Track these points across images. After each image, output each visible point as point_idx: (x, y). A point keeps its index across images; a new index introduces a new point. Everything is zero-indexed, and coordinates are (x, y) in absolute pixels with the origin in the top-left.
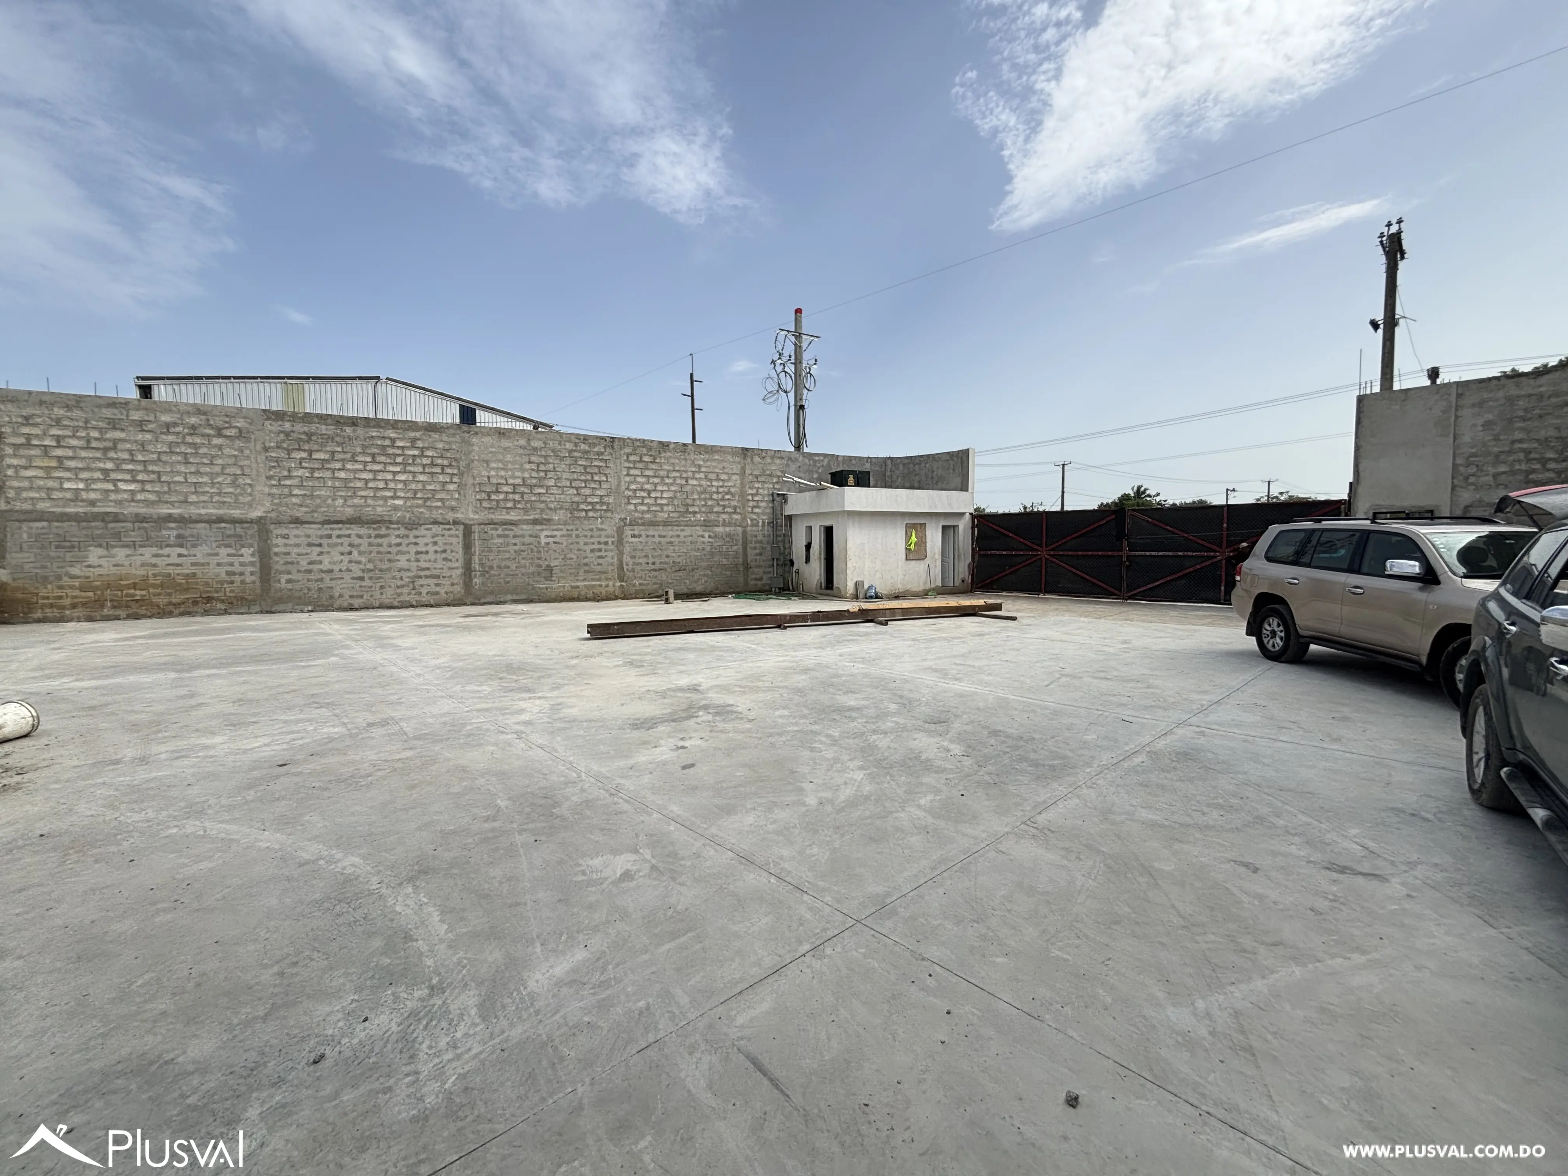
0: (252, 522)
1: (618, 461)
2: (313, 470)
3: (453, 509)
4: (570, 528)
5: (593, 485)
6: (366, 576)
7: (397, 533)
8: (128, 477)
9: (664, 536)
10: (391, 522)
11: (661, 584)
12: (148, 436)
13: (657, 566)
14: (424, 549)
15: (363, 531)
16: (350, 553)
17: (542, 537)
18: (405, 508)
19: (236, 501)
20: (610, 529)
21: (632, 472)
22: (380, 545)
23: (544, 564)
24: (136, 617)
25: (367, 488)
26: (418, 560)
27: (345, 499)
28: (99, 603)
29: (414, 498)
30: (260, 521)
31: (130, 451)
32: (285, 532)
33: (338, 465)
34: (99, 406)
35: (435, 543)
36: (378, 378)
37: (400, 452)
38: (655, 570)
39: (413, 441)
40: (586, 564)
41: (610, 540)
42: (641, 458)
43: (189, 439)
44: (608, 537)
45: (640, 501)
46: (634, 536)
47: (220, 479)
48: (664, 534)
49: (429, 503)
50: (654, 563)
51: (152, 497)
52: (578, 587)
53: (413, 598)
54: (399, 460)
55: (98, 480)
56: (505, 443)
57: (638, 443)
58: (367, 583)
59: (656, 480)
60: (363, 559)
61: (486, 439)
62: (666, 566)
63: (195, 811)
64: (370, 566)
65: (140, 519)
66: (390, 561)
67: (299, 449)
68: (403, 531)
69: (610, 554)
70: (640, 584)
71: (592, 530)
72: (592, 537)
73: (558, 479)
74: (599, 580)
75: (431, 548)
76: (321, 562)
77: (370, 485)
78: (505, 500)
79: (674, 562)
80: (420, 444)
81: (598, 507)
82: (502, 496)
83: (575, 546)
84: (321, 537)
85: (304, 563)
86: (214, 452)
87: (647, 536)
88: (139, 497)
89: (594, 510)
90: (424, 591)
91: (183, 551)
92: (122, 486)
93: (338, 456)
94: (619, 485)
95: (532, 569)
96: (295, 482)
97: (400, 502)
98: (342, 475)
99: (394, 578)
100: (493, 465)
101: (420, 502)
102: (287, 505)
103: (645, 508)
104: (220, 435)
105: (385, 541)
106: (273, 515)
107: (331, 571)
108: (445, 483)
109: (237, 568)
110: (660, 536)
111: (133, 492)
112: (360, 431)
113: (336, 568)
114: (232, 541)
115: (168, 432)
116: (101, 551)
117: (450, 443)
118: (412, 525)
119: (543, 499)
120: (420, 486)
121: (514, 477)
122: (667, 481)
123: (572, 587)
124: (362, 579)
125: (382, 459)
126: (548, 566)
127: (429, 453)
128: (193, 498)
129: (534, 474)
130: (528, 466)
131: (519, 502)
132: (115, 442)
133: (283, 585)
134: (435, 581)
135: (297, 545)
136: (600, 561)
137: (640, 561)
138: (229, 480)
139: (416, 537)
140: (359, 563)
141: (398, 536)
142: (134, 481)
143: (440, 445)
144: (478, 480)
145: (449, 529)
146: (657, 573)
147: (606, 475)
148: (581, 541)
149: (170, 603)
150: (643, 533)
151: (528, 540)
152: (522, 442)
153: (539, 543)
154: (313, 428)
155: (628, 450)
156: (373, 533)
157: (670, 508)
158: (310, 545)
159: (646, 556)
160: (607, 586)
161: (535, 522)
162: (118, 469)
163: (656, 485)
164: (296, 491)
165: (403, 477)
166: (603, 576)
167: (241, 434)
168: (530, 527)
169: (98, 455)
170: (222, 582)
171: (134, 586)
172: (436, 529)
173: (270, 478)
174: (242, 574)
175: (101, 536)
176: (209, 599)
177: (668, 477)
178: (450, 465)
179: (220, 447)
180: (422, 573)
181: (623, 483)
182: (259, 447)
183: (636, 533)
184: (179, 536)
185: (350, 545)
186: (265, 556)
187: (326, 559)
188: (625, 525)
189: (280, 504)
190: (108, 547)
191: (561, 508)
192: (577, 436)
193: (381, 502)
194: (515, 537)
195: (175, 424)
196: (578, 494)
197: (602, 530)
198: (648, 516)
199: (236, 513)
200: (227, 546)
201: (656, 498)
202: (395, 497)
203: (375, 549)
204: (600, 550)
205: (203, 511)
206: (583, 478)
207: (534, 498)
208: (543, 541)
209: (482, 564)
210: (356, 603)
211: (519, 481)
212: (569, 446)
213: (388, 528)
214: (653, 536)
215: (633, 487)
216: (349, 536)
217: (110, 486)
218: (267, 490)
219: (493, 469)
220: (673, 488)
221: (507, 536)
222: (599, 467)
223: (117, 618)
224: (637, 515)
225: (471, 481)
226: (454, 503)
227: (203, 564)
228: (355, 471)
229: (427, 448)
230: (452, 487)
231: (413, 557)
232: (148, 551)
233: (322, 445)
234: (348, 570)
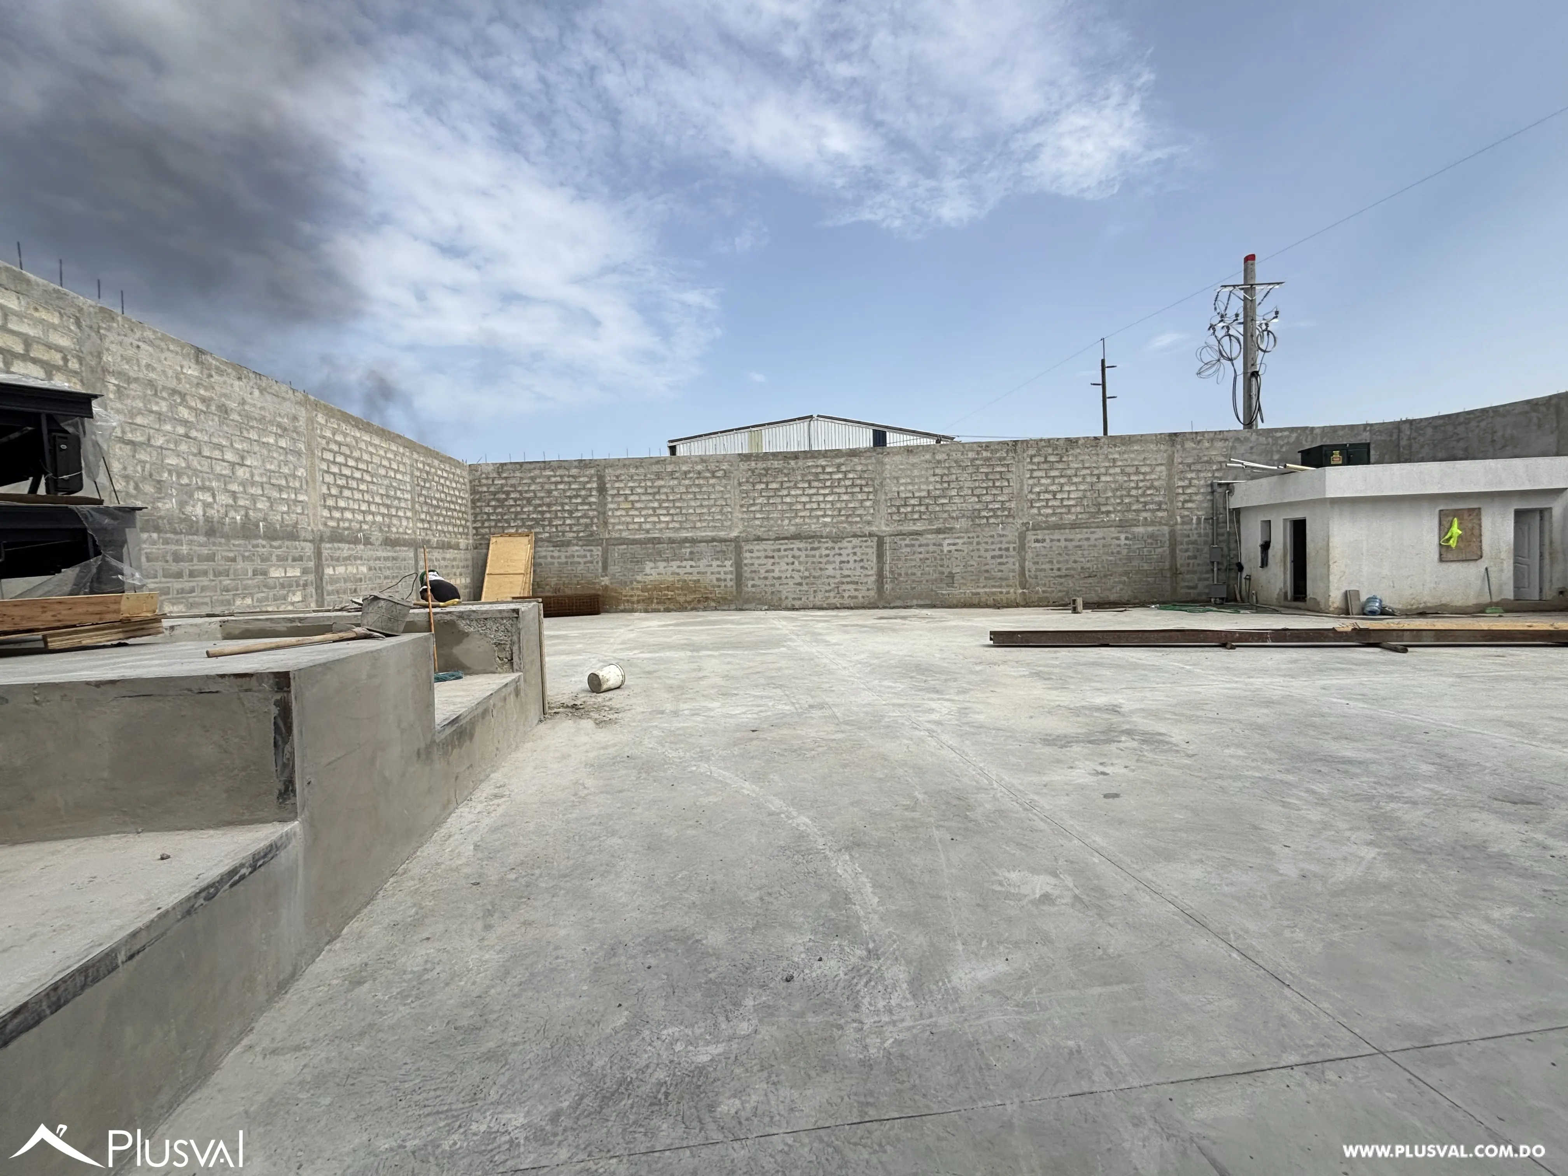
0: (731, 541)
1: (1021, 465)
2: (769, 497)
3: (869, 523)
4: (971, 535)
5: (994, 491)
6: (804, 582)
7: (826, 545)
8: (665, 512)
9: (1071, 540)
10: (822, 537)
11: (1068, 592)
12: (676, 482)
13: (1064, 572)
14: (846, 559)
15: (802, 545)
16: (793, 563)
17: (945, 545)
18: (833, 525)
19: (723, 525)
20: (1011, 534)
21: (1036, 474)
22: (814, 556)
23: (946, 571)
24: (667, 610)
25: (805, 509)
26: (841, 569)
27: (790, 520)
28: (650, 600)
29: (839, 515)
30: (736, 540)
31: (666, 494)
32: (751, 547)
33: (785, 492)
34: (651, 464)
35: (855, 554)
36: (811, 417)
37: (828, 477)
38: (1060, 577)
39: (839, 466)
40: (987, 571)
41: (1012, 546)
42: (1046, 458)
43: (697, 482)
44: (1008, 543)
45: (1044, 504)
46: (1037, 541)
47: (713, 510)
48: (1071, 537)
49: (850, 519)
50: (1059, 569)
51: (677, 525)
52: (978, 594)
53: (837, 601)
54: (828, 483)
55: (651, 515)
56: (913, 459)
57: (1043, 443)
58: (805, 588)
59: (1062, 480)
60: (802, 569)
61: (897, 458)
62: (1072, 572)
63: (704, 756)
64: (807, 574)
65: (671, 541)
66: (821, 569)
67: (760, 482)
68: (830, 544)
69: (1011, 560)
70: (1044, 592)
71: (992, 536)
72: (993, 543)
73: (961, 488)
74: (1000, 587)
75: (852, 558)
76: (773, 571)
77: (808, 506)
78: (913, 512)
79: (1082, 568)
80: (843, 468)
81: (999, 513)
82: (909, 509)
83: (976, 554)
84: (774, 551)
85: (762, 571)
86: (710, 489)
87: (1052, 540)
88: (671, 526)
89: (997, 517)
90: (846, 595)
91: (693, 563)
92: (663, 519)
93: (786, 485)
94: (1021, 489)
95: (936, 576)
96: (757, 508)
97: (828, 520)
98: (788, 500)
99: (823, 583)
100: (902, 481)
101: (843, 518)
102: (752, 527)
103: (1050, 511)
104: (714, 477)
105: (817, 553)
106: (744, 535)
107: (780, 578)
108: (862, 501)
109: (722, 576)
110: (1066, 540)
111: (667, 522)
112: (801, 463)
113: (784, 576)
114: (720, 556)
115: (686, 478)
116: (651, 564)
117: (866, 465)
118: (837, 538)
119: (947, 508)
120: (843, 505)
121: (920, 490)
122: (1075, 480)
123: (973, 594)
124: (800, 584)
125: (815, 484)
126: (950, 573)
127: (851, 476)
128: (699, 525)
129: (938, 486)
130: (932, 479)
131: (924, 513)
132: (660, 487)
133: (750, 589)
134: (854, 586)
135: (759, 558)
136: (1002, 567)
137: (1043, 567)
138: (718, 509)
139: (840, 549)
140: (799, 571)
141: (827, 548)
142: (668, 514)
143: (859, 468)
144: (889, 496)
145: (866, 541)
146: (1063, 580)
147: (1008, 480)
148: (982, 547)
149: (686, 601)
150: (1047, 537)
151: (931, 548)
152: (928, 456)
153: (942, 551)
154: (769, 464)
155: (1032, 452)
156: (809, 546)
157: (1078, 509)
158: (766, 557)
159: (1051, 562)
160: (1008, 593)
161: (939, 531)
162: (660, 507)
163: (1062, 485)
164: (758, 516)
165: (830, 498)
166: (1004, 583)
167: (726, 475)
168: (934, 536)
169: (651, 498)
170: (713, 586)
171: (668, 588)
172: (856, 541)
173: (742, 506)
174: (725, 580)
175: (652, 554)
176: (707, 598)
177: (1076, 475)
178: (867, 485)
179: (713, 486)
180: (845, 580)
181: (1025, 487)
182: (736, 482)
183: (1040, 537)
184: (691, 553)
185: (793, 557)
186: (738, 565)
187: (777, 569)
188: (1028, 530)
189: (748, 526)
190: (655, 561)
191: (963, 516)
192: (979, 444)
193: (815, 521)
194: (920, 546)
195: (690, 472)
196: (980, 501)
197: (1003, 536)
198: (1054, 519)
199: (722, 534)
200: (717, 559)
201: (1062, 499)
202: (824, 516)
203: (811, 560)
204: (1001, 557)
205: (704, 534)
206: (985, 485)
207: (937, 509)
208: (946, 549)
209: (892, 572)
210: (797, 604)
211: (924, 494)
212: (971, 455)
213: (819, 542)
214: (1059, 540)
215: (1037, 489)
216: (792, 549)
217: (656, 519)
218: (740, 516)
219: (902, 484)
220: (1082, 487)
221: (913, 545)
222: (1001, 473)
223: (659, 611)
224: (1040, 518)
225: (883, 497)
226: (869, 518)
227: (703, 573)
228: (797, 496)
229: (849, 472)
230: (868, 504)
231: (837, 566)
232: (675, 564)
233: (775, 477)
234: (792, 577)
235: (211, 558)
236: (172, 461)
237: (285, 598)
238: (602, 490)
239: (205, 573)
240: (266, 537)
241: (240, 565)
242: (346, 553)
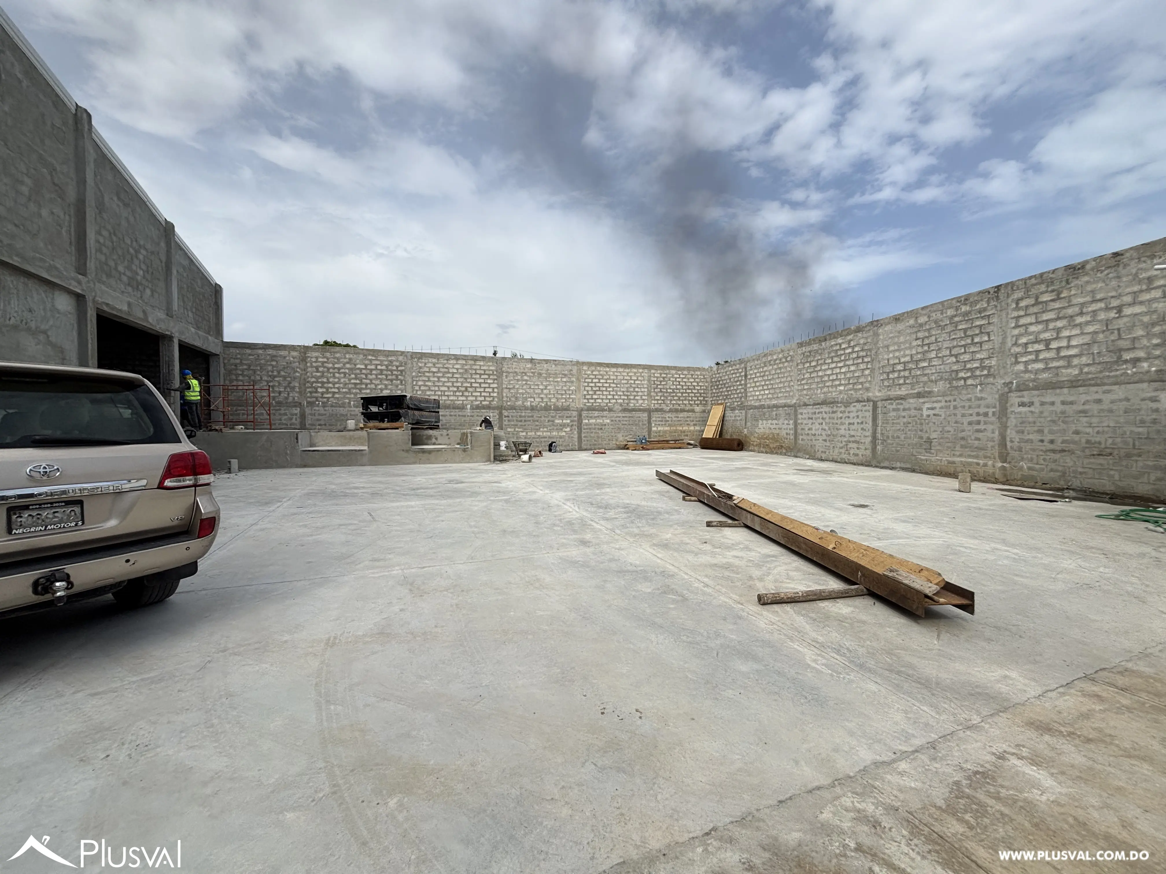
0: (792, 406)
1: (1004, 314)
2: (811, 373)
3: (867, 389)
4: (948, 399)
5: (973, 349)
6: (828, 439)
7: (841, 409)
8: (767, 388)
9: (1072, 403)
10: (838, 402)
11: (1064, 473)
12: (771, 367)
13: (1058, 446)
14: (852, 421)
15: (827, 409)
16: (822, 424)
17: (924, 410)
18: (845, 392)
19: (789, 395)
20: (991, 397)
21: (1022, 321)
22: (834, 418)
23: (925, 436)
25: (829, 380)
26: (849, 430)
27: (821, 389)
28: (760, 445)
29: (849, 384)
30: (794, 406)
31: (767, 375)
32: (802, 411)
34: (762, 357)
35: (858, 417)
37: (843, 352)
38: (1054, 451)
39: (849, 342)
40: (963, 438)
41: (991, 411)
42: (1037, 298)
43: (779, 366)
44: (988, 407)
45: (1033, 357)
46: (1022, 404)
47: (785, 384)
48: (1071, 399)
50: (1052, 442)
51: (771, 396)
52: (954, 463)
53: (846, 457)
54: (843, 358)
55: (762, 390)
56: (900, 326)
57: (1033, 281)
58: (828, 444)
59: (1059, 324)
60: (827, 428)
61: (888, 328)
62: (1072, 446)
64: (829, 433)
65: (769, 407)
66: (837, 429)
67: (807, 362)
68: (843, 409)
69: (990, 427)
70: (1029, 468)
71: (970, 400)
72: (970, 407)
73: (939, 349)
74: (977, 457)
75: (856, 421)
76: (812, 429)
77: (831, 378)
78: (899, 377)
79: (1088, 442)
80: (852, 344)
81: (978, 373)
82: (896, 375)
83: (952, 419)
84: (813, 414)
85: (807, 429)
86: (785, 370)
87: (1042, 404)
88: (769, 396)
89: (974, 377)
90: (852, 452)
91: (776, 422)
92: (766, 392)
94: (1003, 343)
95: (916, 440)
96: (805, 381)
97: (842, 388)
98: (821, 374)
99: (838, 441)
100: (891, 348)
101: (851, 386)
103: (1040, 366)
104: (786, 361)
105: (835, 416)
106: (798, 402)
107: (815, 435)
108: (864, 370)
109: (789, 431)
110: (1063, 403)
111: (768, 394)
112: (828, 343)
113: (817, 433)
114: (787, 417)
115: (775, 364)
116: (761, 422)
117: (866, 338)
118: (847, 404)
119: (926, 372)
120: (852, 375)
121: (905, 356)
122: (1079, 320)
123: (949, 462)
124: (825, 440)
125: (835, 359)
126: (928, 438)
127: (857, 349)
128: (779, 395)
129: (920, 350)
130: (915, 343)
131: (907, 378)
132: (765, 372)
133: (800, 442)
134: (857, 445)
135: (805, 419)
136: (980, 435)
137: (1031, 437)
138: (788, 384)
139: (849, 412)
140: (825, 430)
141: (841, 412)
143: (862, 341)
144: (882, 364)
145: (865, 406)
146: (1057, 456)
147: (988, 334)
148: (959, 412)
149: (773, 448)
150: (1036, 400)
151: (913, 412)
152: (912, 322)
153: (922, 415)
155: (1018, 295)
156: (831, 410)
157: (1084, 360)
158: (809, 418)
159: (1040, 431)
160: (985, 465)
161: (919, 395)
162: (765, 385)
163: (1058, 330)
164: (805, 387)
165: (844, 370)
166: (981, 453)
167: (792, 359)
168: (915, 400)
169: (762, 379)
170: (785, 439)
171: (766, 438)
172: (859, 406)
173: (798, 381)
174: (790, 434)
175: (761, 415)
176: (782, 447)
177: (1081, 314)
178: (867, 355)
179: (786, 367)
180: (853, 439)
181: (1009, 339)
182: (796, 364)
183: (1025, 400)
184: (776, 415)
185: (822, 418)
186: (796, 424)
187: (814, 427)
188: (1010, 391)
189: (800, 396)
190: (762, 420)
191: (941, 379)
192: (958, 300)
193: (834, 389)
194: (904, 410)
195: (777, 359)
196: (958, 362)
197: (981, 399)
198: (1045, 375)
199: (789, 402)
200: (786, 419)
201: (1059, 349)
202: (840, 385)
203: (831, 421)
204: (979, 423)
205: (780, 402)
206: (963, 343)
207: (919, 373)
208: (925, 413)
209: (882, 434)
210: (824, 456)
211: (908, 359)
212: (950, 312)
213: (837, 407)
214: (1053, 403)
215: (1024, 340)
216: (821, 413)
217: (763, 393)
218: (797, 388)
219: (891, 352)
220: (1090, 329)
221: (898, 410)
222: (980, 326)
224: (1027, 376)
225: (877, 366)
226: (868, 385)
227: (781, 429)
228: (825, 370)
229: (856, 346)
230: (867, 372)
231: (846, 426)
232: (770, 422)
233: (815, 357)
234: (821, 435)
235: (532, 416)
236: (521, 391)
237: (562, 429)
238: (746, 376)
239: (530, 421)
240: (554, 410)
241: (543, 418)
242: (596, 415)
